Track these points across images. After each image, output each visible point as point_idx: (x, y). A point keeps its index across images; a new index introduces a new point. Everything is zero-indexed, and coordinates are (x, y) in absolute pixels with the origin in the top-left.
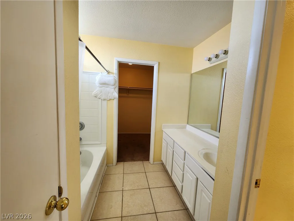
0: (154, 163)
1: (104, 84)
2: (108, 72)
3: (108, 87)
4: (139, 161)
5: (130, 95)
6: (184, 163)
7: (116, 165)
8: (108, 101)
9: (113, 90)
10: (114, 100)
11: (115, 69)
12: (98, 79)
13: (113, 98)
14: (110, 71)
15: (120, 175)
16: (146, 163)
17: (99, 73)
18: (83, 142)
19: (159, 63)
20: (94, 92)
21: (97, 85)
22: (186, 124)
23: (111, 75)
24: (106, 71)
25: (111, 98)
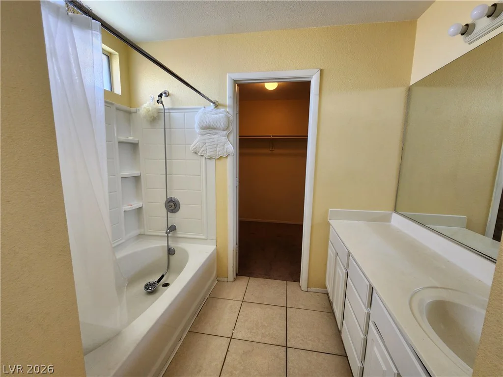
0: (309, 289)
1: (208, 128)
2: (217, 105)
3: (215, 134)
4: (280, 280)
5: (276, 151)
6: (369, 315)
7: (234, 281)
8: (217, 161)
9: (224, 139)
10: (228, 158)
11: (227, 97)
12: (197, 119)
13: (225, 153)
14: (220, 102)
15: (234, 302)
16: (292, 285)
17: (200, 108)
18: (179, 234)
19: (322, 71)
20: (192, 146)
21: (197, 130)
22: (390, 212)
23: (222, 110)
24: (212, 104)
25: (221, 154)
